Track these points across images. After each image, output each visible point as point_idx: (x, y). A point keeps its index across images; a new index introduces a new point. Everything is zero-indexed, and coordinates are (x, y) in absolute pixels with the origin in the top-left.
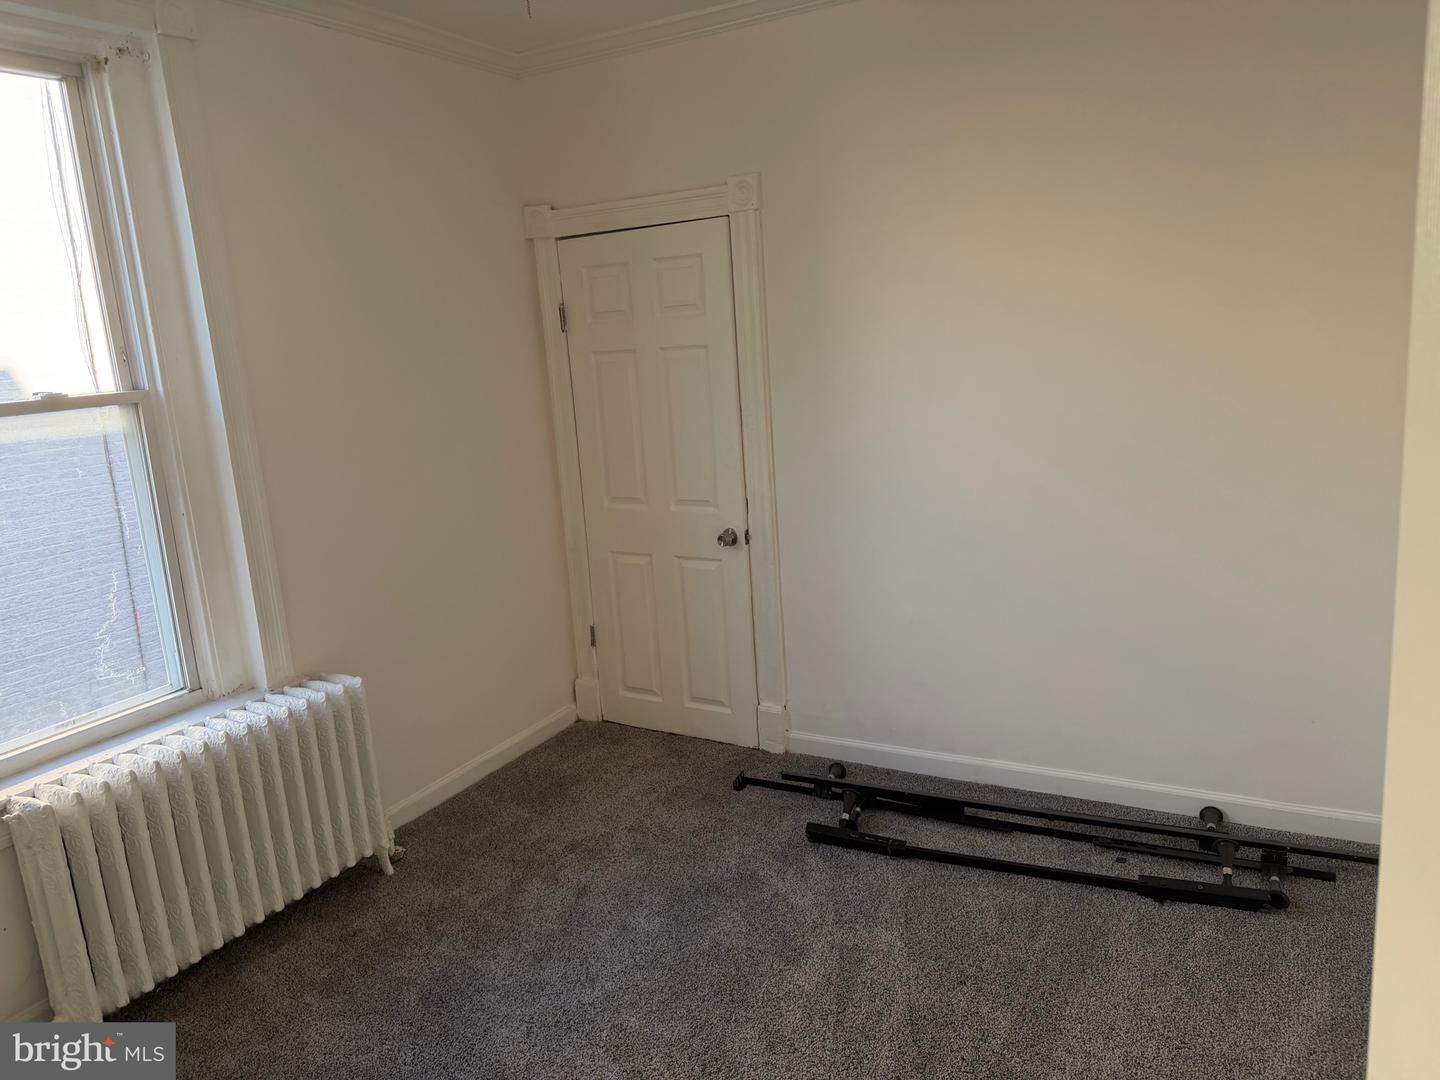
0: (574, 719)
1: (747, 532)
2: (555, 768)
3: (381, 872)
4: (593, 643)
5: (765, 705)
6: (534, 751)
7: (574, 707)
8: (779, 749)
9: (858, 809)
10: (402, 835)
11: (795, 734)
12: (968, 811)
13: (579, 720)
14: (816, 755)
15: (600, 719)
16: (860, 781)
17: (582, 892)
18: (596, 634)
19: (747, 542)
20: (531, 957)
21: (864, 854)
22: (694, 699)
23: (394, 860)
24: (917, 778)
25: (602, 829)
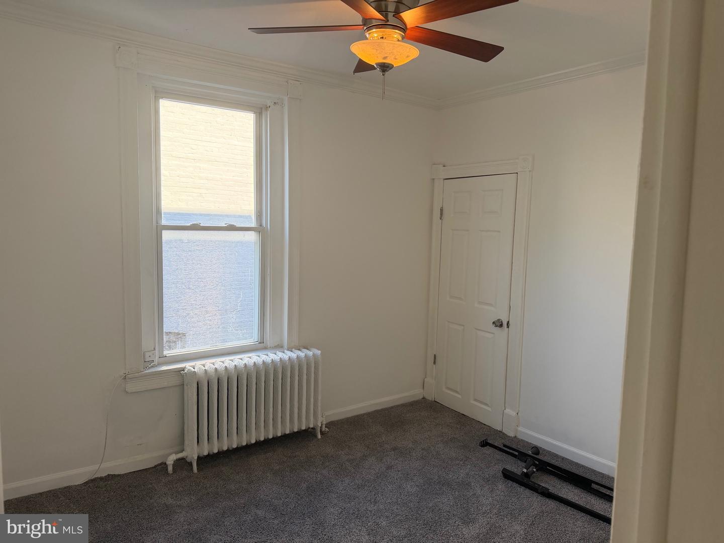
0: (421, 397)
1: (508, 323)
2: (403, 415)
3: (316, 436)
4: (435, 363)
5: (508, 411)
6: (398, 406)
7: (422, 391)
8: (511, 434)
9: (535, 470)
10: (330, 425)
11: (520, 429)
12: (594, 486)
13: (424, 398)
14: (529, 442)
15: (433, 400)
16: (546, 459)
17: (389, 468)
18: (436, 358)
19: (508, 327)
20: (356, 486)
21: (527, 490)
22: (475, 400)
23: (322, 433)
24: (577, 465)
25: (411, 445)
